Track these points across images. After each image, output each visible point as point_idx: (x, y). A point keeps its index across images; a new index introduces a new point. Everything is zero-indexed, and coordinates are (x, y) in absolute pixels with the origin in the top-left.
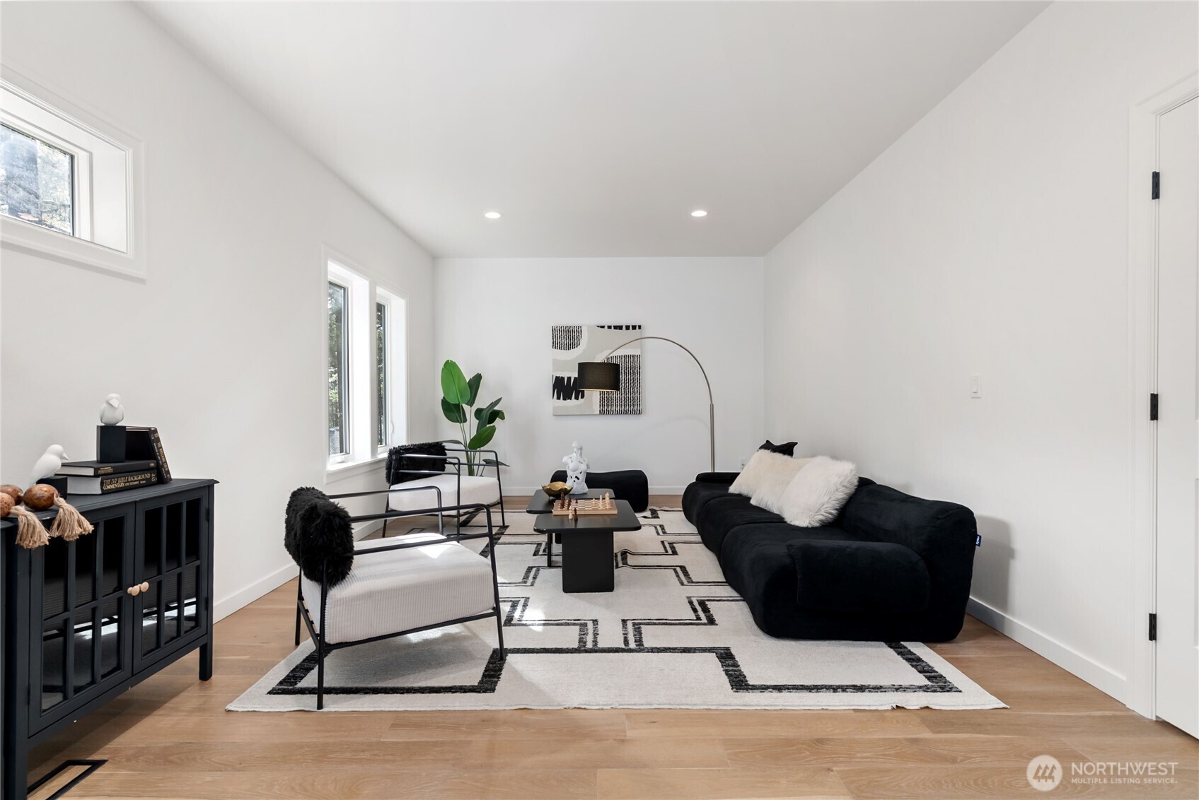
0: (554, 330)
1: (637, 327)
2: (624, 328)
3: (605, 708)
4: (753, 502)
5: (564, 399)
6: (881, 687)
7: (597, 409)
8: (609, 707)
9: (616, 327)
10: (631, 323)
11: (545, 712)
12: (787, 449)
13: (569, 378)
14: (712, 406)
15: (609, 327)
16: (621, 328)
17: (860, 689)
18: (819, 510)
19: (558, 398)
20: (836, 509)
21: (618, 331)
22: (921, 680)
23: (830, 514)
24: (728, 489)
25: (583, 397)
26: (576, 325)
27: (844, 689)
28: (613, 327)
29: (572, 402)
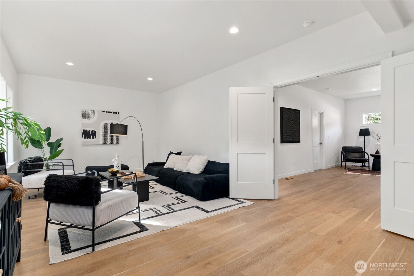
0: (83, 111)
1: (117, 113)
2: (112, 113)
3: (183, 224)
4: (175, 169)
5: (87, 138)
6: (233, 205)
7: (101, 142)
8: (184, 224)
9: (109, 112)
10: (115, 111)
11: (169, 230)
12: (179, 153)
13: (90, 131)
14: (143, 141)
15: (107, 112)
16: (111, 112)
17: (230, 206)
18: (200, 169)
19: (85, 138)
20: (204, 168)
21: (110, 113)
22: (238, 202)
23: (203, 169)
24: (163, 167)
25: (95, 138)
26: (93, 110)
27: (227, 207)
28: (108, 112)
29: (91, 140)
